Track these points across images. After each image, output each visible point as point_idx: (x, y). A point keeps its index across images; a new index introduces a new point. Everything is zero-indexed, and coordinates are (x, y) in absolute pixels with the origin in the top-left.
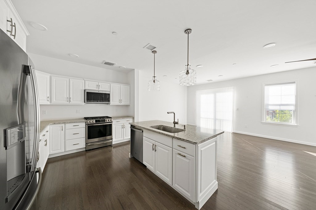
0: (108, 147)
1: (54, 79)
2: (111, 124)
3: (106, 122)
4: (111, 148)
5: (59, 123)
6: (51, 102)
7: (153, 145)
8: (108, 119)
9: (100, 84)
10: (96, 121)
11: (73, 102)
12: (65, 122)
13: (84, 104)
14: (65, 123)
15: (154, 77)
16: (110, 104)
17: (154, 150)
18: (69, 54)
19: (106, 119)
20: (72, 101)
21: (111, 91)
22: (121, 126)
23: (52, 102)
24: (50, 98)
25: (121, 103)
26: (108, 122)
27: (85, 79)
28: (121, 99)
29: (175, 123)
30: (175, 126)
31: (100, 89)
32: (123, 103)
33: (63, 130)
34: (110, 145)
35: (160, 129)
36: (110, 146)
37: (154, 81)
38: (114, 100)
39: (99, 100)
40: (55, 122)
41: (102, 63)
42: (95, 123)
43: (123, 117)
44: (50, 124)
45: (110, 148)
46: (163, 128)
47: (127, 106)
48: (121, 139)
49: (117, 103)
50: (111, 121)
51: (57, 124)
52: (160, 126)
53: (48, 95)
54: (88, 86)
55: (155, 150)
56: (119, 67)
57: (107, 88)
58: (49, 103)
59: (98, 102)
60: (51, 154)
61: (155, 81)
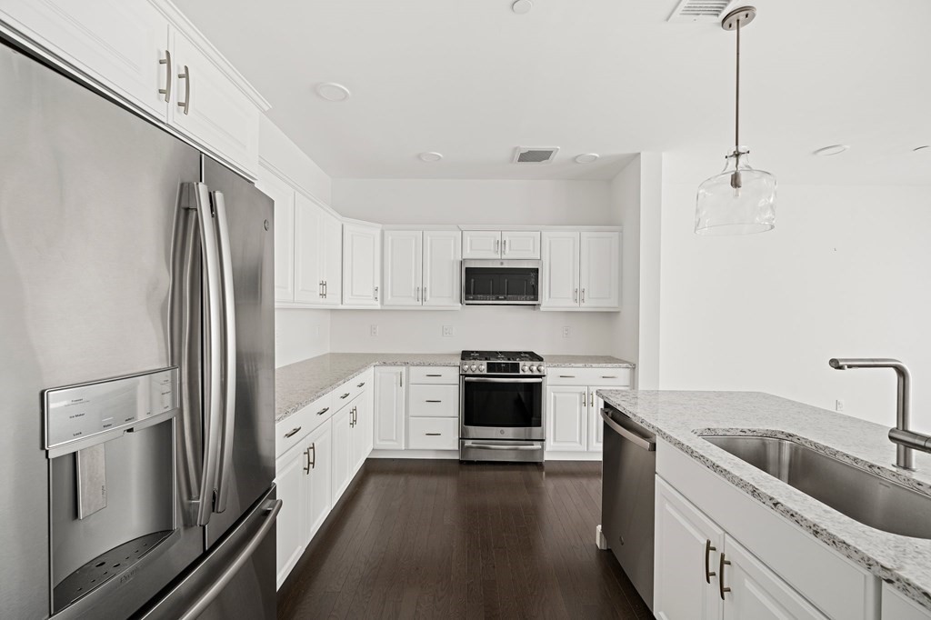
0: (529, 467)
1: (388, 239)
2: (540, 384)
3: (521, 373)
4: (537, 473)
5: (395, 364)
6: (382, 303)
7: (709, 548)
8: (531, 363)
9: (506, 236)
10: (491, 367)
11: (431, 302)
12: (406, 361)
13: (459, 308)
14: (406, 364)
15: (737, 155)
16: (542, 309)
17: (715, 580)
18: (419, 157)
19: (521, 363)
20: (428, 298)
21: (543, 259)
22: (578, 397)
23: (386, 303)
24: (381, 291)
25: (582, 304)
26: (530, 373)
27: (461, 226)
28: (582, 287)
29: (906, 442)
30: (905, 464)
31: (508, 254)
32: (587, 305)
33: (404, 385)
34: (536, 463)
35: (771, 468)
36: (535, 467)
37: (735, 182)
38: (553, 293)
39: (503, 294)
40: (385, 360)
41: (512, 160)
42: (485, 373)
43: (589, 360)
44: (374, 364)
45: (534, 474)
46: (795, 452)
47: (610, 315)
48: (576, 446)
49: (569, 304)
50: (539, 371)
51: (390, 365)
52: (773, 435)
53: (378, 285)
54: (471, 249)
55: (722, 590)
56: (574, 160)
57: (531, 248)
58: (377, 305)
59: (498, 299)
60: (376, 448)
61: (743, 178)
